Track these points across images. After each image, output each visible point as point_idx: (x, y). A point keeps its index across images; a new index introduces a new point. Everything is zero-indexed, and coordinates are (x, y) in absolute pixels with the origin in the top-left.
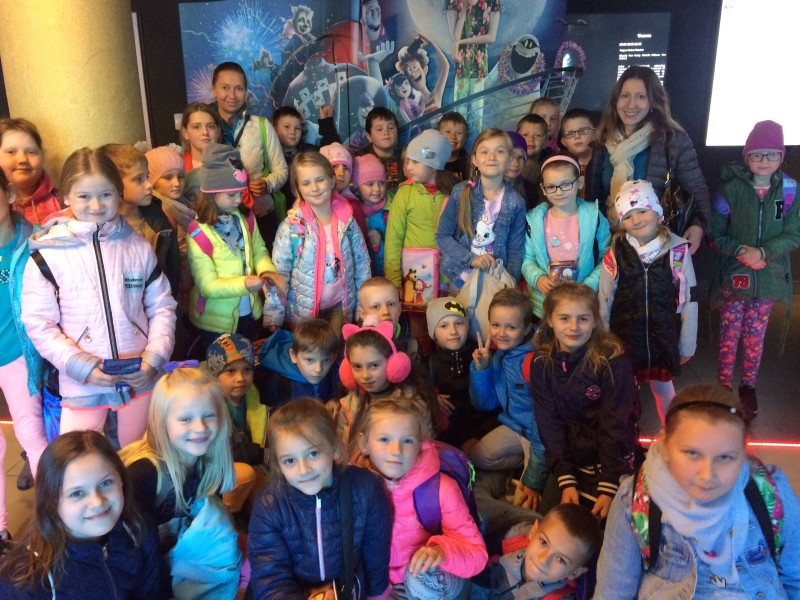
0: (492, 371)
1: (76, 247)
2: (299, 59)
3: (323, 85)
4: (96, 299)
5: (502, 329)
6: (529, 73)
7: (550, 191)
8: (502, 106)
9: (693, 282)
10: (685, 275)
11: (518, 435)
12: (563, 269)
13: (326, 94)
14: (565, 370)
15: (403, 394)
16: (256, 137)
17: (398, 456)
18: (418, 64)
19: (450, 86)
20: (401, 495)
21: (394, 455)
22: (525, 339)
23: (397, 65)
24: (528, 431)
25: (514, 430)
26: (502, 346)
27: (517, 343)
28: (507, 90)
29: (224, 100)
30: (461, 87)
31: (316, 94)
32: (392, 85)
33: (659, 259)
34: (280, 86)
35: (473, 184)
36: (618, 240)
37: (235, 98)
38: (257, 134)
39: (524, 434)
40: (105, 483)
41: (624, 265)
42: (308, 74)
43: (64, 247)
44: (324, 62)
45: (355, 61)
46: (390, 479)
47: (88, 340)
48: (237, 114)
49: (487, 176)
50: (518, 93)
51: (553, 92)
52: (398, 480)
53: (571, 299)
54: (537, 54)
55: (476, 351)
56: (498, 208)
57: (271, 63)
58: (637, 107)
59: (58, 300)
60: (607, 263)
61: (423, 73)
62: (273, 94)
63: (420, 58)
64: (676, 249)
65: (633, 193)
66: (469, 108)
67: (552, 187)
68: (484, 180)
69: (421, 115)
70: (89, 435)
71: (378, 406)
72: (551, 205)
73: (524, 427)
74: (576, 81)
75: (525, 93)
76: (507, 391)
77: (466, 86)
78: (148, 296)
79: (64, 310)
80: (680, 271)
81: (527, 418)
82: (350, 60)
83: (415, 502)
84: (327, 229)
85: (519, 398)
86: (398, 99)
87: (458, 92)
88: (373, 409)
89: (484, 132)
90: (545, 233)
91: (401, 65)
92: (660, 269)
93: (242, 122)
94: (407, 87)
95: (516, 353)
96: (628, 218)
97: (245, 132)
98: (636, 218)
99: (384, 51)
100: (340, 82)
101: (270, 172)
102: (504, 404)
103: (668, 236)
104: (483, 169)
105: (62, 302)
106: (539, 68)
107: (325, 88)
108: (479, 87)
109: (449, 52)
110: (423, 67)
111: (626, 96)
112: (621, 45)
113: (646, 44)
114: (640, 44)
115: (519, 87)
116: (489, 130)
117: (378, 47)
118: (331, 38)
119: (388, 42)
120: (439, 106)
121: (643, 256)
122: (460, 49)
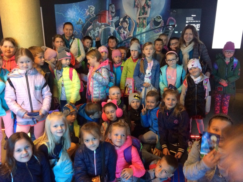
0: (147, 115)
1: (20, 77)
3: (97, 29)
4: (26, 93)
5: (150, 103)
6: (159, 26)
7: (168, 62)
8: (151, 36)
9: (210, 90)
13: (98, 32)
14: (168, 115)
15: (121, 121)
16: (76, 45)
17: (120, 140)
18: (126, 23)
20: (120, 151)
21: (119, 140)
22: (157, 106)
23: (120, 24)
26: (150, 108)
27: (155, 107)
28: (152, 31)
29: (66, 33)
30: (139, 30)
31: (95, 32)
32: (118, 30)
33: (200, 83)
34: (85, 30)
35: (144, 59)
36: (188, 76)
37: (70, 33)
38: (77, 44)
39: (157, 133)
40: (27, 147)
41: (190, 84)
42: (93, 26)
43: (17, 77)
44: (98, 22)
45: (107, 22)
46: (117, 146)
47: (24, 105)
48: (71, 38)
50: (156, 32)
51: (166, 32)
52: (120, 147)
53: (171, 94)
54: (161, 21)
55: (143, 110)
57: (82, 22)
58: (190, 37)
59: (15, 93)
60: (184, 83)
61: (127, 26)
62: (82, 32)
63: (126, 22)
64: (205, 80)
65: (193, 62)
66: (141, 36)
67: (169, 60)
68: (147, 58)
69: (127, 38)
70: (22, 133)
71: (114, 125)
72: (168, 66)
73: (157, 131)
75: (158, 32)
76: (152, 121)
77: (140, 30)
78: (43, 92)
79: (17, 96)
80: (206, 86)
83: (124, 153)
85: (155, 123)
86: (120, 34)
87: (138, 32)
88: (113, 126)
90: (166, 74)
91: (121, 24)
92: (200, 86)
93: (72, 40)
94: (122, 30)
95: (155, 110)
96: (191, 70)
97: (73, 43)
98: (193, 70)
100: (103, 28)
101: (80, 55)
103: (203, 76)
104: (146, 55)
105: (16, 94)
106: (162, 25)
107: (98, 30)
108: (144, 30)
109: (135, 20)
110: (127, 24)
111: (186, 34)
112: (187, 18)
113: (194, 18)
114: (192, 18)
115: (156, 30)
116: (148, 43)
117: (114, 18)
118: (100, 15)
119: (117, 17)
120: (132, 36)
121: (195, 82)
122: (138, 19)
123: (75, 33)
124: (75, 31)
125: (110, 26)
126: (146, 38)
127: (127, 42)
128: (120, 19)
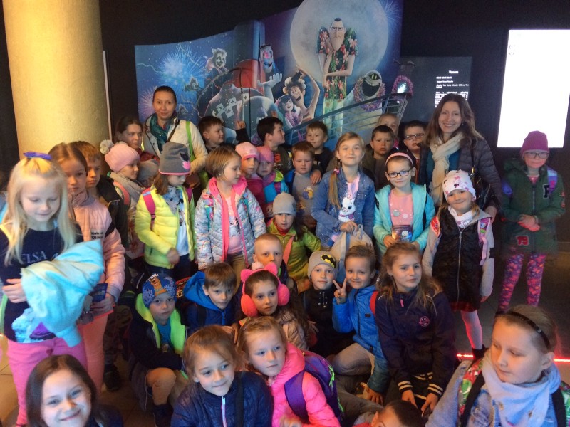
0: (348, 305)
2: (217, 84)
3: (233, 102)
5: (355, 274)
6: (374, 96)
7: (392, 176)
8: (356, 118)
9: (492, 245)
10: (487, 239)
11: (367, 351)
12: (402, 231)
13: (234, 108)
14: (403, 306)
16: (183, 136)
17: (273, 362)
18: (298, 89)
19: (320, 104)
23: (284, 90)
24: (374, 349)
25: (365, 348)
26: (356, 286)
27: (366, 284)
28: (359, 107)
29: (160, 111)
30: (328, 105)
31: (227, 108)
32: (280, 103)
33: (470, 226)
34: (203, 102)
35: (338, 171)
36: (443, 209)
38: (184, 134)
39: (371, 351)
42: (223, 94)
44: (233, 87)
45: (255, 85)
48: (170, 121)
49: (348, 166)
50: (367, 110)
51: (391, 109)
53: (407, 254)
54: (380, 84)
56: (356, 188)
57: (197, 86)
58: (454, 121)
60: (433, 225)
61: (302, 95)
62: (197, 107)
63: (300, 85)
64: (483, 220)
65: (456, 178)
66: (333, 119)
67: (394, 173)
68: (345, 169)
69: (300, 123)
70: (62, 358)
72: (393, 187)
73: (371, 346)
74: (407, 102)
75: (371, 109)
76: (359, 319)
77: (331, 105)
80: (484, 236)
81: (373, 339)
82: (251, 85)
84: (228, 200)
85: (367, 324)
86: (284, 112)
87: (326, 108)
89: (343, 136)
90: (389, 206)
91: (286, 89)
92: (470, 233)
93: (173, 126)
94: (290, 104)
95: (365, 291)
96: (452, 195)
97: (175, 132)
98: (458, 196)
99: (275, 79)
100: (245, 100)
102: (356, 328)
103: (478, 211)
104: (345, 161)
106: (382, 93)
107: (234, 104)
108: (340, 105)
109: (319, 81)
110: (301, 91)
111: (445, 113)
112: (438, 78)
113: (455, 78)
114: (451, 78)
115: (368, 106)
116: (348, 134)
117: (271, 77)
118: (239, 70)
119: (278, 74)
120: (313, 117)
121: (460, 223)
122: (327, 79)
123: (181, 109)
124: (180, 106)
125: (262, 95)
126: (344, 122)
127: (301, 132)
128: (284, 79)
